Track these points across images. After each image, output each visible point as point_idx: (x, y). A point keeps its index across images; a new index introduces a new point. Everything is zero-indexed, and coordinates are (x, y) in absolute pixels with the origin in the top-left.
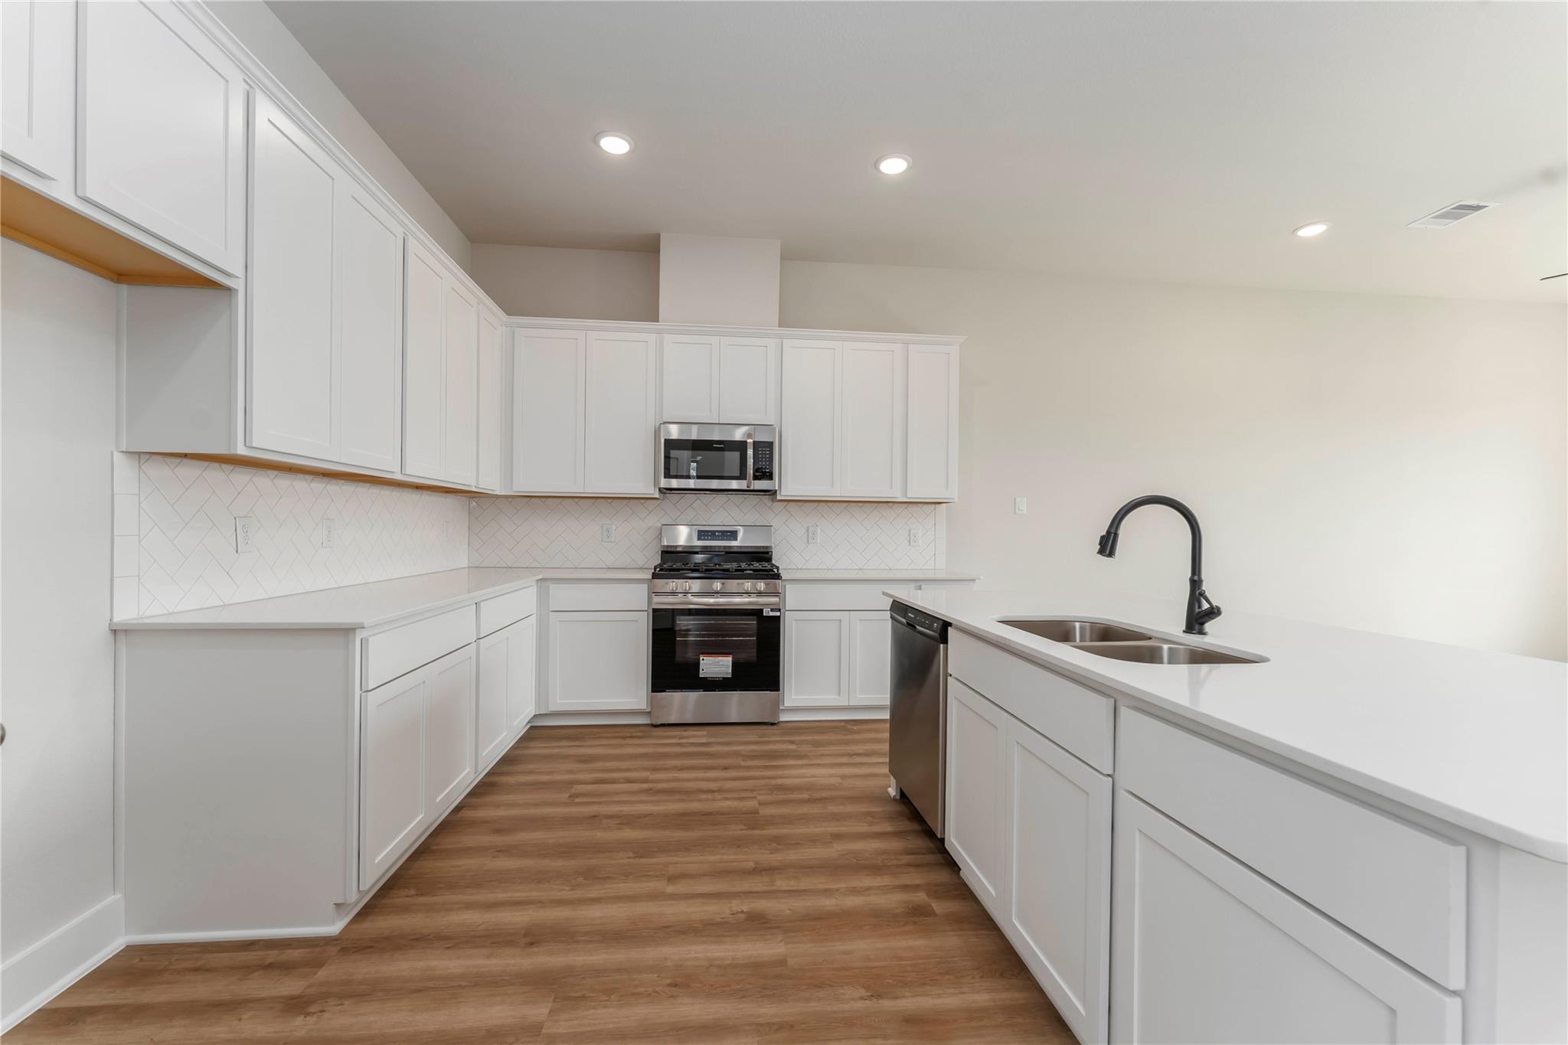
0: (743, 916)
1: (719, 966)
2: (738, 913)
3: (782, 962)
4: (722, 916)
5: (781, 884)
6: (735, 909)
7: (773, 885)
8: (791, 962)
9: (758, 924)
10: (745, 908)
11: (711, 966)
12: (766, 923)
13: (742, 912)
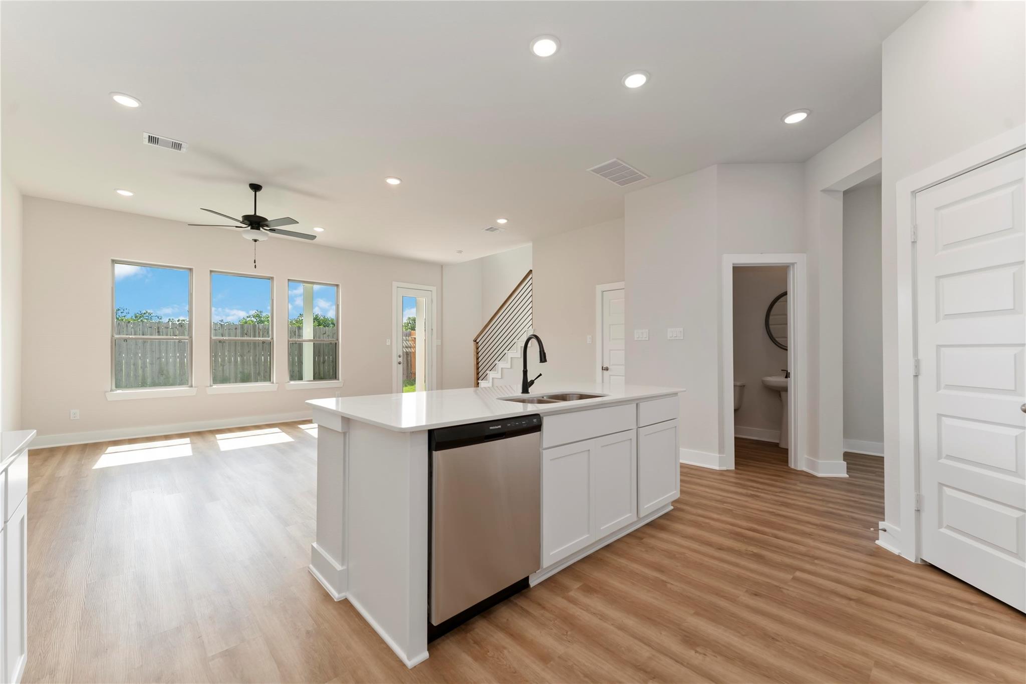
0: (698, 649)
1: (739, 632)
2: (700, 653)
3: (697, 614)
4: (715, 658)
5: (645, 652)
6: (700, 657)
7: (653, 655)
8: (692, 612)
9: (690, 639)
10: (692, 653)
11: (744, 635)
12: (686, 636)
13: (696, 652)
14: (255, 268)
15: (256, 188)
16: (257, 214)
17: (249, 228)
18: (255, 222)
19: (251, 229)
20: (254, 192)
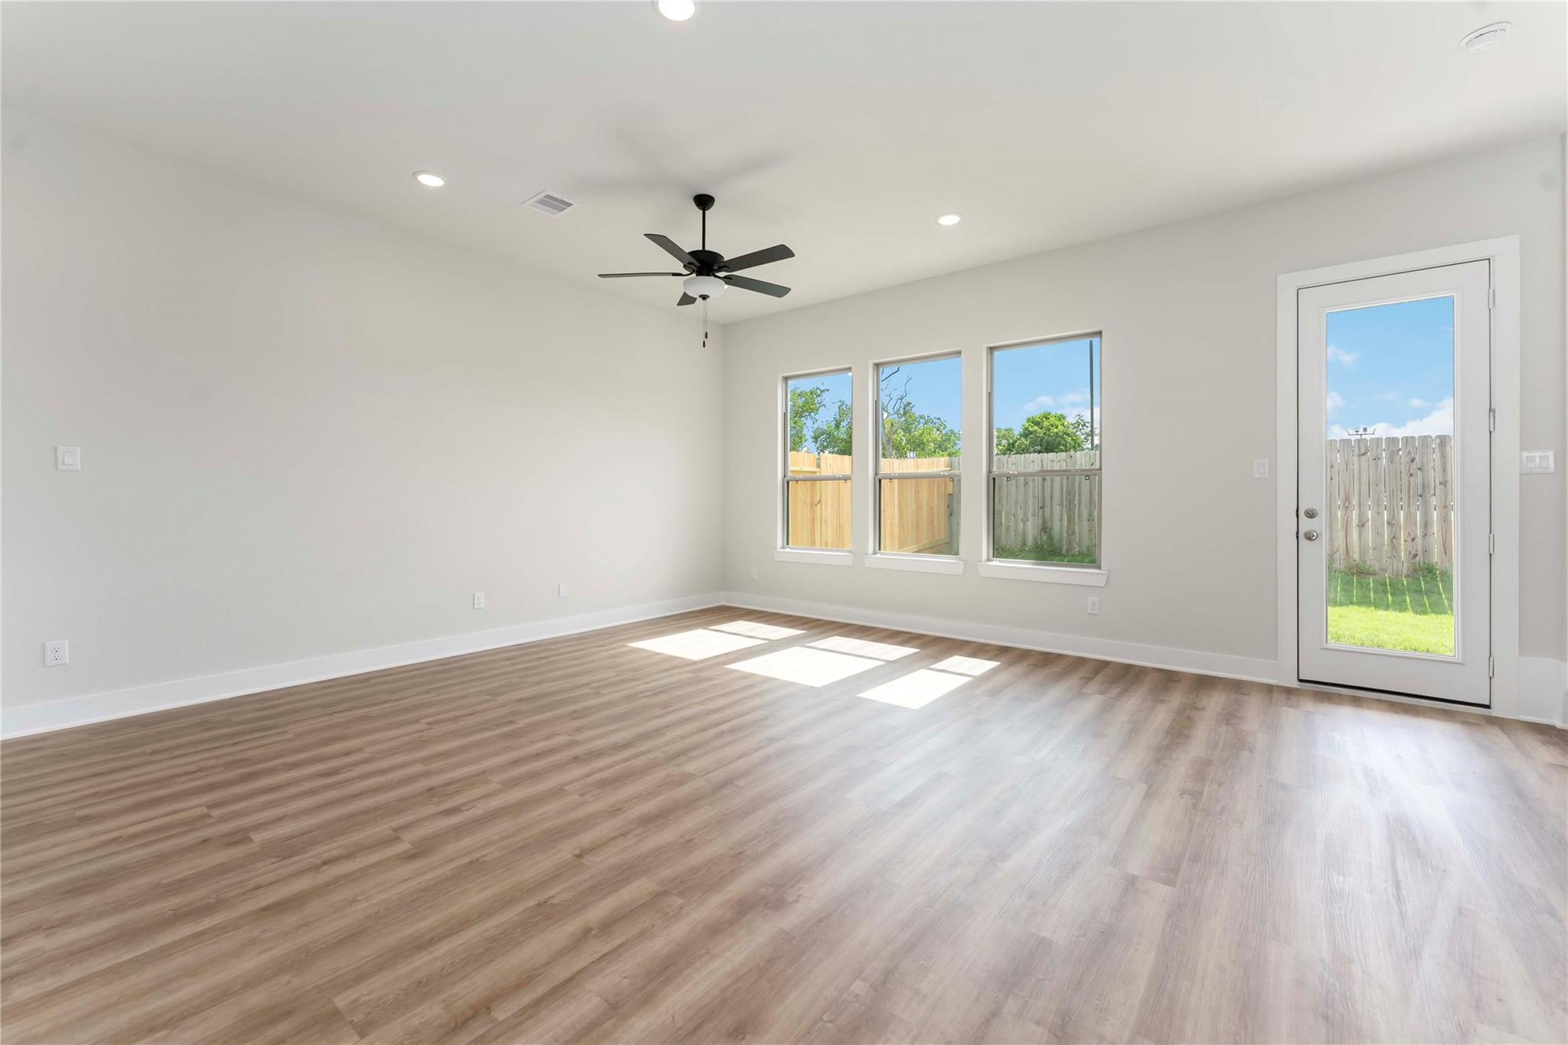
14: (704, 346)
15: (704, 202)
16: (706, 249)
17: (694, 275)
18: (705, 263)
19: (697, 275)
20: (701, 211)
